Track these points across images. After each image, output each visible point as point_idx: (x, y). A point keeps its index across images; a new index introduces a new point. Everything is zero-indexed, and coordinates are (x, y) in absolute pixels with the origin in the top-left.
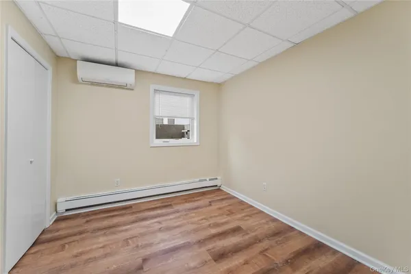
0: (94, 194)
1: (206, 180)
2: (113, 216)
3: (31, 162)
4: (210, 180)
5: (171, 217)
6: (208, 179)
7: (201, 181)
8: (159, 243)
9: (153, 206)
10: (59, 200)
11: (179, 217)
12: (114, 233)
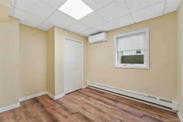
0: (94, 83)
1: (156, 98)
2: (95, 94)
3: (74, 69)
4: (160, 100)
5: (109, 107)
6: (158, 98)
7: (149, 97)
8: (88, 112)
9: (110, 97)
10: (88, 82)
11: (111, 109)
12: (87, 99)
